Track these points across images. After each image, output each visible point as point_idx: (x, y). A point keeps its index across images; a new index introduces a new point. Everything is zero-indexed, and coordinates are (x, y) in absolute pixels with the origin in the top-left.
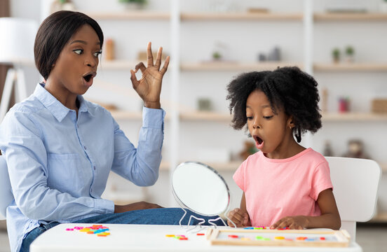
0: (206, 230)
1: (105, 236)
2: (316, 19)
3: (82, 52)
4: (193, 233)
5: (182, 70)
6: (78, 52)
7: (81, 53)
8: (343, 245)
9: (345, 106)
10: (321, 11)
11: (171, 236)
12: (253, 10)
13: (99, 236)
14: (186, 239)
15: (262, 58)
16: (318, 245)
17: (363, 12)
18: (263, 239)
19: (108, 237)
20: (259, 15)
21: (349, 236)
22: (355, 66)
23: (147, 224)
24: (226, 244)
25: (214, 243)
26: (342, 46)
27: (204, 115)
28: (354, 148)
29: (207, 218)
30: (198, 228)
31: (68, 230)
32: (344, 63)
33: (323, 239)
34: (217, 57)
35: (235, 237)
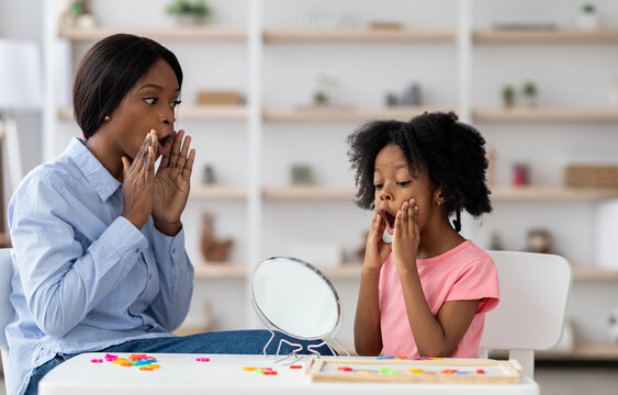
0: (305, 360)
1: (151, 369)
2: (477, 40)
3: (156, 100)
4: (284, 365)
5: (266, 119)
6: (150, 101)
7: (153, 103)
8: (510, 380)
9: (522, 176)
10: (484, 26)
11: (251, 369)
12: (377, 26)
13: (141, 369)
14: (275, 373)
15: (392, 101)
16: (473, 380)
17: (551, 27)
18: (390, 373)
19: (156, 371)
20: (387, 33)
21: (520, 368)
22: (538, 113)
23: (219, 353)
24: (334, 379)
25: (316, 379)
26: (517, 82)
27: (301, 191)
28: (538, 242)
29: (305, 343)
30: (291, 359)
31: (94, 361)
32: (521, 109)
33: (481, 372)
34: (321, 99)
35: (348, 369)
